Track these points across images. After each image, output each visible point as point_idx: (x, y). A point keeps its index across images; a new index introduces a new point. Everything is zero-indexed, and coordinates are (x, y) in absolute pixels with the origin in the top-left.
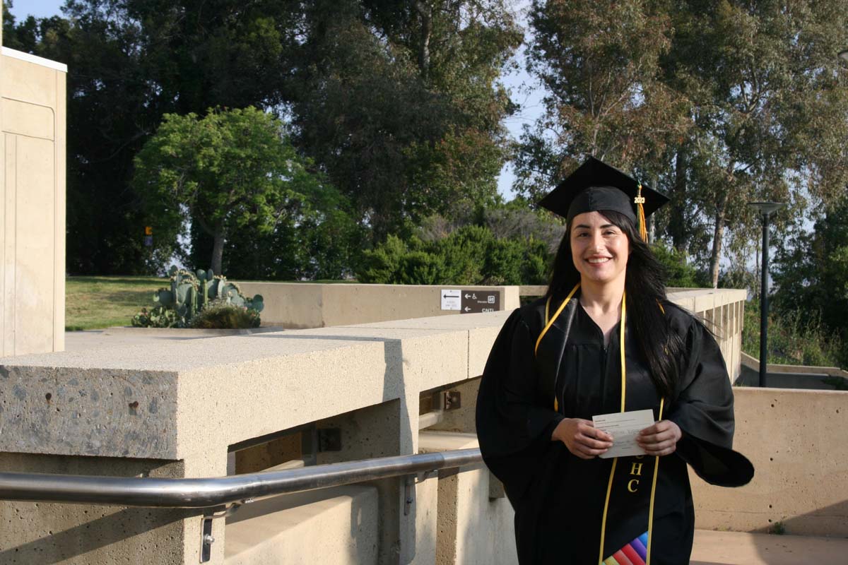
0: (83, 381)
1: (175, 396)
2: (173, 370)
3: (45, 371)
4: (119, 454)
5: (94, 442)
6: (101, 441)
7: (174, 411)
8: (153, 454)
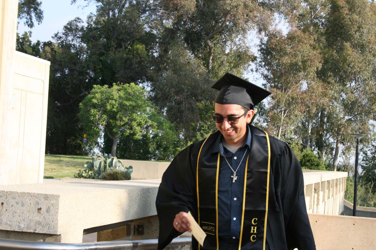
0: (18, 197)
1: (58, 206)
2: (58, 194)
3: (2, 192)
4: (33, 232)
5: (21, 225)
6: (24, 225)
7: (57, 213)
8: (47, 231)
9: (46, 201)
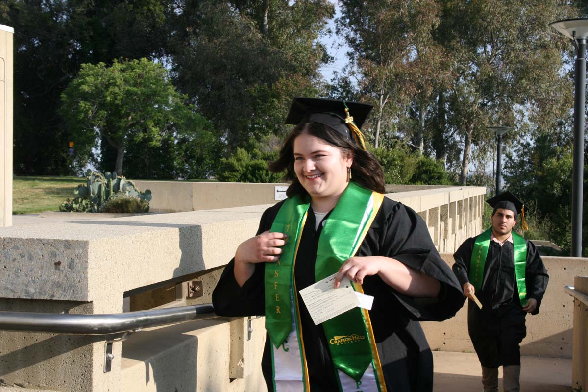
0: (23, 247)
1: (87, 257)
2: (85, 239)
4: (49, 299)
5: (30, 289)
6: (35, 289)
7: (86, 268)
8: (71, 297)
9: (68, 251)
